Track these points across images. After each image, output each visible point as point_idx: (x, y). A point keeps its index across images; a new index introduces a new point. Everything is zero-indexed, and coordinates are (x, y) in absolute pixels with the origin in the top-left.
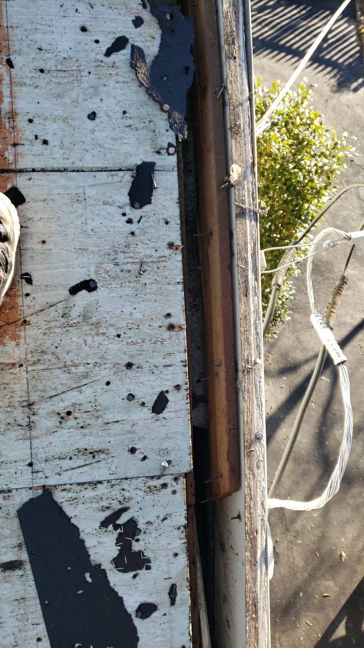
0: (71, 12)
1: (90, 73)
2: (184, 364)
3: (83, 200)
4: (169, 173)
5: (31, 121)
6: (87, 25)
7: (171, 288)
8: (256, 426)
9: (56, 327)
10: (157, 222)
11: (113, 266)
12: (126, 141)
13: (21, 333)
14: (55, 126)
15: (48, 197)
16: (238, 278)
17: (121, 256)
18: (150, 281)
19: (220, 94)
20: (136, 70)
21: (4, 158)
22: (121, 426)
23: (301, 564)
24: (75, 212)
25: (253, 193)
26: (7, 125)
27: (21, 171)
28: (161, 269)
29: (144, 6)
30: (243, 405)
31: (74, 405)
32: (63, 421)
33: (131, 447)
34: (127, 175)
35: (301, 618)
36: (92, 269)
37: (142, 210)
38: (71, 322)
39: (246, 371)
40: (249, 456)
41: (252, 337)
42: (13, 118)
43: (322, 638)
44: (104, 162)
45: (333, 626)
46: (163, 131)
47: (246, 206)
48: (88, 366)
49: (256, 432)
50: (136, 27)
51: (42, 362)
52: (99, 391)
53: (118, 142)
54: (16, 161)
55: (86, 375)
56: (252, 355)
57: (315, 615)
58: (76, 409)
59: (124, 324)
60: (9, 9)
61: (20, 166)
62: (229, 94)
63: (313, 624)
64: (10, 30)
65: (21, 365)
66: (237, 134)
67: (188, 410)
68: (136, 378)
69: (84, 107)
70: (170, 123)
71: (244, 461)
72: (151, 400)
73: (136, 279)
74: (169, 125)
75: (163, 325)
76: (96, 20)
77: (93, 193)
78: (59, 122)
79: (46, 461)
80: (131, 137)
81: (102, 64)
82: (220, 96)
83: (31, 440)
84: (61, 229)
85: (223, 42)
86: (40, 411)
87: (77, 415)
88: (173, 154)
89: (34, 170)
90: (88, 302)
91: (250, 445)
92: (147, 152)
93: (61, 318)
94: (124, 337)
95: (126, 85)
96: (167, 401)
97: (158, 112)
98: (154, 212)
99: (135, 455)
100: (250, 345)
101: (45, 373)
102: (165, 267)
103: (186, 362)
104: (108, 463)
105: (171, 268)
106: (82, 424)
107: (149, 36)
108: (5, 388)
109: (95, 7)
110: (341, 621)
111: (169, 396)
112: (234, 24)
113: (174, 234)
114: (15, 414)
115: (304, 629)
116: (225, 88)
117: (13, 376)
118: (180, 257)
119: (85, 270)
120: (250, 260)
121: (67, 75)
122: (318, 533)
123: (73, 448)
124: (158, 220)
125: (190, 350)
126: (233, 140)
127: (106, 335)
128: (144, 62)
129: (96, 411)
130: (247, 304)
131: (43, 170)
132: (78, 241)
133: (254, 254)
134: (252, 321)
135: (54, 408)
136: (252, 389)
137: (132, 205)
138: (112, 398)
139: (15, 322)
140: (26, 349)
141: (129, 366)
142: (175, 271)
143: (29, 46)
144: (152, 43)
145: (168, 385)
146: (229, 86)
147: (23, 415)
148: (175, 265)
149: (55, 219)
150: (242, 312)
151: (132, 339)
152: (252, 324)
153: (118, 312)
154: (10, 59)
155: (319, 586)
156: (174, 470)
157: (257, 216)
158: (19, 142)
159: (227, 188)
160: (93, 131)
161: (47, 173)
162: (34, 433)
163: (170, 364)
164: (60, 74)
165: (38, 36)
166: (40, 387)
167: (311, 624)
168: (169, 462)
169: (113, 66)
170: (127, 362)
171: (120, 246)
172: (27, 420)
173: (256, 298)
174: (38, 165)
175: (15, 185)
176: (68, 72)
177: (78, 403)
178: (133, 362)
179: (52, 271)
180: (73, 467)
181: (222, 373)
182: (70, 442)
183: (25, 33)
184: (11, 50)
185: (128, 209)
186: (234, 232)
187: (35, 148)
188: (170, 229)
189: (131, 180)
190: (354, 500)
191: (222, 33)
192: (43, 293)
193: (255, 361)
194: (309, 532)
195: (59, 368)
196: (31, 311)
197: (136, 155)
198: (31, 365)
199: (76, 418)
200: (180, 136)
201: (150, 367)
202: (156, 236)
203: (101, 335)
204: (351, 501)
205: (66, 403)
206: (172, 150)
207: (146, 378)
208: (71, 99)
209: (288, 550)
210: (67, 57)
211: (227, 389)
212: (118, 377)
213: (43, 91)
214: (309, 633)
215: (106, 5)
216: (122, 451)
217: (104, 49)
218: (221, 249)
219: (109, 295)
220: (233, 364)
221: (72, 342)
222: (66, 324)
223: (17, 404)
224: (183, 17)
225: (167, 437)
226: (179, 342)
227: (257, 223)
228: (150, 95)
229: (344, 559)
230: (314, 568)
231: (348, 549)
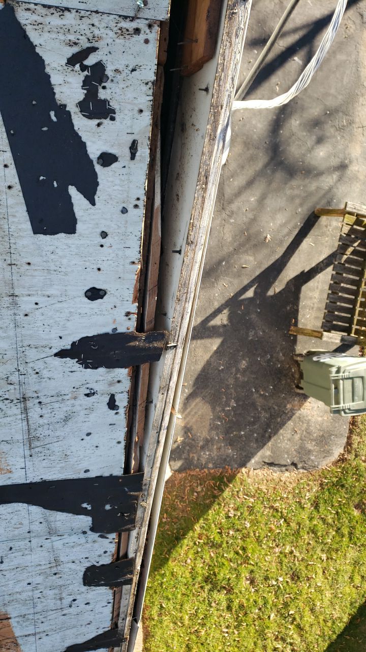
23: (229, 239)
35: (219, 280)
43: (233, 296)
45: (245, 289)
57: (231, 280)
63: (229, 286)
110: (252, 286)
115: (220, 288)
122: (250, 216)
155: (240, 258)
167: (226, 286)
190: (291, 191)
194: (243, 214)
204: (288, 192)
209: (221, 226)
214: (224, 292)
229: (268, 240)
230: (240, 245)
231: (274, 233)
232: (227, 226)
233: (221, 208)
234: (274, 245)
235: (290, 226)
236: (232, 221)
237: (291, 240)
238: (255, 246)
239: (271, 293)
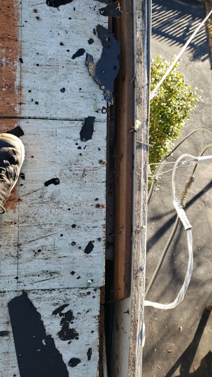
0: (56, 34)
1: (63, 67)
2: (104, 226)
3: (55, 135)
4: (102, 123)
5: (30, 91)
6: (64, 42)
7: (99, 184)
8: (140, 262)
9: (36, 203)
10: (94, 149)
11: (69, 171)
12: (80, 104)
13: (17, 205)
14: (43, 94)
15: (36, 133)
16: (135, 180)
17: (74, 166)
18: (88, 180)
19: (132, 81)
20: (88, 67)
21: (14, 110)
22: (67, 259)
23: (157, 332)
24: (51, 141)
25: (146, 135)
26: (17, 93)
27: (23, 118)
28: (95, 174)
29: (95, 33)
30: (134, 251)
31: (42, 246)
32: (36, 255)
33: (72, 271)
34: (79, 123)
35: (154, 364)
36: (58, 173)
37: (87, 142)
38: (44, 201)
39: (137, 232)
40: (136, 279)
41: (142, 213)
42: (20, 89)
43: (166, 376)
44: (68, 115)
45: (173, 370)
46: (101, 100)
47: (143, 142)
48: (51, 225)
49: (140, 266)
50: (90, 44)
51: (27, 222)
52: (57, 239)
53: (76, 105)
54: (20, 112)
55: (50, 230)
56: (141, 223)
57: (163, 363)
58: (44, 248)
59: (72, 203)
60: (23, 32)
61: (22, 115)
62: (137, 81)
63: (162, 368)
64: (23, 43)
65: (15, 223)
66: (140, 103)
67: (104, 252)
68: (77, 233)
69: (59, 85)
70: (104, 96)
71: (133, 282)
72: (84, 246)
73: (81, 179)
74: (104, 97)
75: (93, 204)
76: (69, 39)
77: (61, 132)
78: (45, 92)
79: (25, 276)
80: (83, 102)
81: (70, 63)
82: (132, 82)
83: (18, 264)
84: (42, 150)
85: (135, 53)
86: (24, 249)
87: (44, 252)
88: (105, 113)
89: (29, 118)
90: (53, 190)
91: (137, 273)
92: (91, 111)
93: (39, 199)
94: (72, 210)
95: (82, 74)
96: (93, 246)
97: (98, 90)
98: (93, 144)
99: (74, 275)
100: (140, 217)
101: (28, 228)
102: (97, 173)
103: (105, 226)
104: (59, 279)
105: (100, 174)
106: (46, 257)
107: (96, 49)
108: (6, 235)
109: (69, 33)
110: (177, 367)
111: (94, 244)
112: (142, 44)
113: (103, 156)
114: (10, 250)
115: (156, 371)
116: (135, 78)
117: (10, 229)
118: (105, 168)
119: (54, 173)
120: (142, 171)
121: (51, 68)
122: (167, 315)
123: (41, 270)
124: (95, 148)
125: (107, 219)
126: (138, 107)
127: (63, 209)
128: (93, 63)
129: (54, 250)
130: (140, 195)
131: (35, 118)
132: (51, 157)
133: (145, 168)
134: (142, 204)
135: (31, 247)
136: (140, 242)
137: (81, 139)
138: (63, 244)
139: (14, 199)
140: (19, 214)
141: (74, 226)
142: (102, 175)
143: (32, 52)
144: (97, 53)
145: (94, 238)
146: (137, 77)
147: (14, 251)
148: (102, 172)
149: (39, 145)
150: (137, 199)
151: (76, 212)
152: (142, 206)
153: (70, 196)
154: (21, 58)
155: (166, 345)
156: (95, 285)
157: (147, 147)
158: (23, 102)
159: (132, 132)
160: (63, 98)
161: (37, 120)
162: (20, 261)
163: (96, 226)
164: (47, 67)
165: (37, 47)
166: (25, 236)
167: (160, 368)
168: (92, 280)
169: (76, 64)
170: (73, 224)
171: (73, 161)
172: (16, 253)
173: (145, 192)
174: (32, 115)
175: (19, 125)
176: (51, 66)
177: (45, 245)
178: (76, 224)
179: (36, 173)
180: (40, 280)
181: (124, 232)
182: (39, 267)
183: (30, 45)
184: (22, 53)
185: (79, 141)
186: (135, 156)
187: (31, 106)
188: (101, 153)
189: (82, 126)
190: (189, 296)
191: (135, 49)
192: (30, 185)
193: (142, 227)
194: (162, 314)
195: (36, 226)
196: (23, 193)
197: (85, 112)
198: (21, 223)
199: (43, 254)
200: (110, 103)
201: (85, 227)
202: (93, 156)
203: (60, 208)
204: (187, 297)
205: (38, 245)
206: (104, 111)
207: (83, 233)
208: (52, 80)
209: (150, 323)
210: (52, 58)
211: (126, 241)
212: (67, 232)
213: (38, 76)
214: (159, 373)
215: (74, 32)
216: (67, 273)
217: (72, 55)
218: (127, 164)
219: (66, 187)
220: (130, 228)
221: (44, 212)
222: (42, 201)
223: (12, 244)
224: (115, 40)
225: (92, 267)
226: (102, 214)
227: (147, 151)
228: (95, 81)
229: (181, 330)
230: (164, 335)
231: (184, 325)
232: (153, 323)
233: (148, 311)
234: (186, 334)
235: (193, 319)
236: (156, 319)
237: (196, 329)
238: (174, 335)
239: (191, 371)
